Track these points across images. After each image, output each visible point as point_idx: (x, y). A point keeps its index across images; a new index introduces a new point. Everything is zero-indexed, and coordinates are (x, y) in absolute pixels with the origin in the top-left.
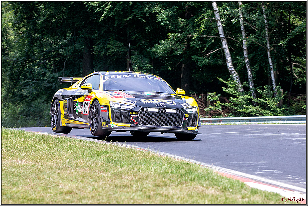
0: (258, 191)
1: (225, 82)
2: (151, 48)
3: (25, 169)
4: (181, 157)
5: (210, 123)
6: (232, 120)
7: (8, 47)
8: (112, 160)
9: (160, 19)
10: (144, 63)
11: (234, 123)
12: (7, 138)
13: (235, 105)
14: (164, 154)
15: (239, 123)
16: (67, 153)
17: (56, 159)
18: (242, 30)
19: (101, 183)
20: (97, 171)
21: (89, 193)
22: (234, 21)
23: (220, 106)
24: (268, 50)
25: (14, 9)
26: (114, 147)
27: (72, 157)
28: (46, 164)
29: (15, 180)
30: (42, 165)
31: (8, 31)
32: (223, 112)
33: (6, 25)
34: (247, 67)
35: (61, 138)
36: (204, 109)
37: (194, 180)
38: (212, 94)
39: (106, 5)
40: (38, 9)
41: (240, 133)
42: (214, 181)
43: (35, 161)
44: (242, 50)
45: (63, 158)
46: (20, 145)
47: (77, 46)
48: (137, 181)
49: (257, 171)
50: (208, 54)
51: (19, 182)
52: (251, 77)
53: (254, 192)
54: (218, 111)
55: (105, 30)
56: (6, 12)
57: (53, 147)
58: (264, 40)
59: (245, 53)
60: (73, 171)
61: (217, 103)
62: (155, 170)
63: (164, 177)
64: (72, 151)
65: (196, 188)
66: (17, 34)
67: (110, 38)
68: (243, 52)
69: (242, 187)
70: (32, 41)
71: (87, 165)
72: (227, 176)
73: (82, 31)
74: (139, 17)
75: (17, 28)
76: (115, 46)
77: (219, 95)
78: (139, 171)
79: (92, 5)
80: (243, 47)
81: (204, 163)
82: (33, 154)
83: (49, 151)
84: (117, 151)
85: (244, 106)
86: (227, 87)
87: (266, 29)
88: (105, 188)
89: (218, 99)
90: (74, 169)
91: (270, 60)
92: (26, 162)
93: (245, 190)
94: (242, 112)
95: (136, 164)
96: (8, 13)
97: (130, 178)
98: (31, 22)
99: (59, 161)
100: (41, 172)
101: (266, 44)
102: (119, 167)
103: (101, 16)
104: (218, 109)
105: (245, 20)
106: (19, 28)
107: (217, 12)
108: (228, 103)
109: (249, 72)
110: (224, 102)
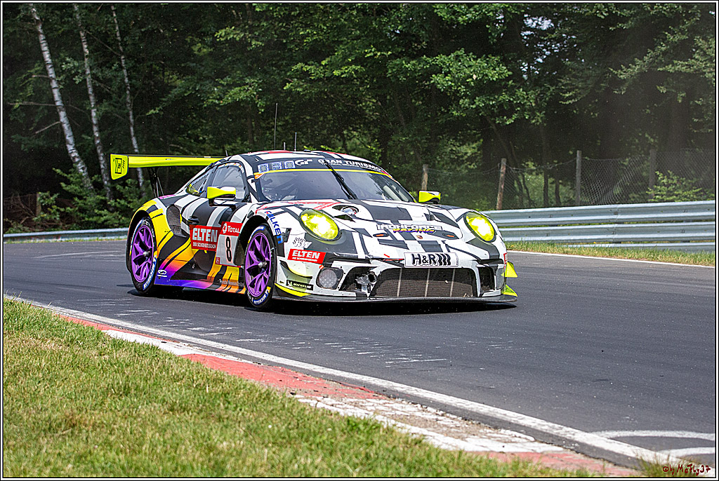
0: (124, 343)
1: (66, 175)
5: (42, 241)
6: (76, 235)
11: (79, 239)
13: (82, 210)
15: (88, 238)
18: (90, 94)
22: (77, 80)
23: (58, 213)
24: (131, 124)
32: (62, 222)
34: (99, 151)
36: (32, 218)
37: (22, 328)
38: (46, 194)
41: (89, 254)
44: (91, 125)
49: (119, 313)
50: (37, 132)
53: (118, 344)
58: (124, 110)
59: (95, 129)
61: (53, 209)
65: (26, 342)
68: (92, 128)
69: (98, 338)
72: (74, 321)
77: (55, 196)
80: (91, 120)
81: (37, 303)
85: (96, 211)
86: (68, 182)
87: (128, 92)
89: (54, 202)
91: (134, 140)
93: (104, 342)
94: (92, 222)
101: (128, 114)
104: (55, 219)
105: (94, 77)
107: (50, 66)
108: (71, 208)
109: (101, 158)
110: (65, 207)
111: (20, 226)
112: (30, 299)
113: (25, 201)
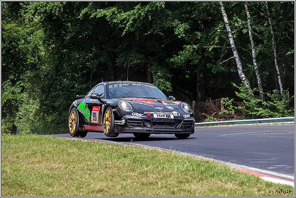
0: (273, 184)
1: (238, 87)
2: (170, 59)
3: (59, 171)
4: (200, 156)
5: (224, 126)
6: (244, 122)
7: (39, 62)
8: (138, 161)
9: (178, 32)
10: (163, 72)
11: (246, 124)
12: (41, 144)
13: (248, 108)
14: (185, 154)
15: (251, 124)
16: (96, 155)
17: (87, 161)
18: (251, 41)
19: (129, 182)
20: (124, 171)
21: (119, 190)
22: (244, 31)
23: (233, 110)
24: (275, 58)
25: (43, 27)
26: (139, 148)
27: (102, 159)
28: (77, 166)
29: (50, 181)
30: (74, 167)
31: (39, 47)
32: (236, 115)
33: (37, 43)
34: (257, 74)
35: (91, 142)
36: (218, 113)
37: (214, 176)
38: (226, 99)
39: (128, 22)
40: (66, 26)
41: (252, 133)
42: (231, 177)
43: (67, 163)
44: (252, 58)
45: (93, 160)
46: (53, 149)
47: (102, 59)
48: (161, 179)
49: (270, 167)
50: (220, 63)
51: (54, 183)
52: (260, 83)
53: (269, 185)
54: (231, 115)
55: (127, 44)
56: (37, 31)
57: (83, 151)
58: (271, 49)
59: (254, 60)
60: (102, 171)
61: (230, 108)
62: (177, 168)
63: (186, 174)
64: (101, 154)
65: (216, 184)
66: (47, 50)
67: (132, 51)
68: (253, 60)
69: (257, 181)
70: (61, 56)
71: (115, 165)
72: (244, 172)
73: (106, 46)
74: (158, 32)
75: (47, 44)
76: (136, 59)
77: (232, 100)
78: (163, 170)
79: (114, 22)
80: (252, 56)
81: (222, 161)
82: (66, 157)
83: (80, 154)
84: (142, 153)
85: (255, 108)
86: (239, 92)
87: (273, 39)
88: (133, 185)
89: (231, 103)
90: (103, 170)
91: (277, 66)
92: (59, 165)
93: (261, 183)
94: (253, 115)
95: (160, 163)
96: (39, 31)
97: (155, 176)
98: (60, 38)
99: (89, 163)
100: (74, 173)
101: (273, 52)
102: (145, 166)
103: (123, 31)
104: (232, 113)
105: (254, 30)
106: (49, 45)
107: (227, 25)
108: (241, 107)
109: (258, 78)
110: (237, 106)
111: (212, 118)
112: (218, 159)
113: (214, 103)
